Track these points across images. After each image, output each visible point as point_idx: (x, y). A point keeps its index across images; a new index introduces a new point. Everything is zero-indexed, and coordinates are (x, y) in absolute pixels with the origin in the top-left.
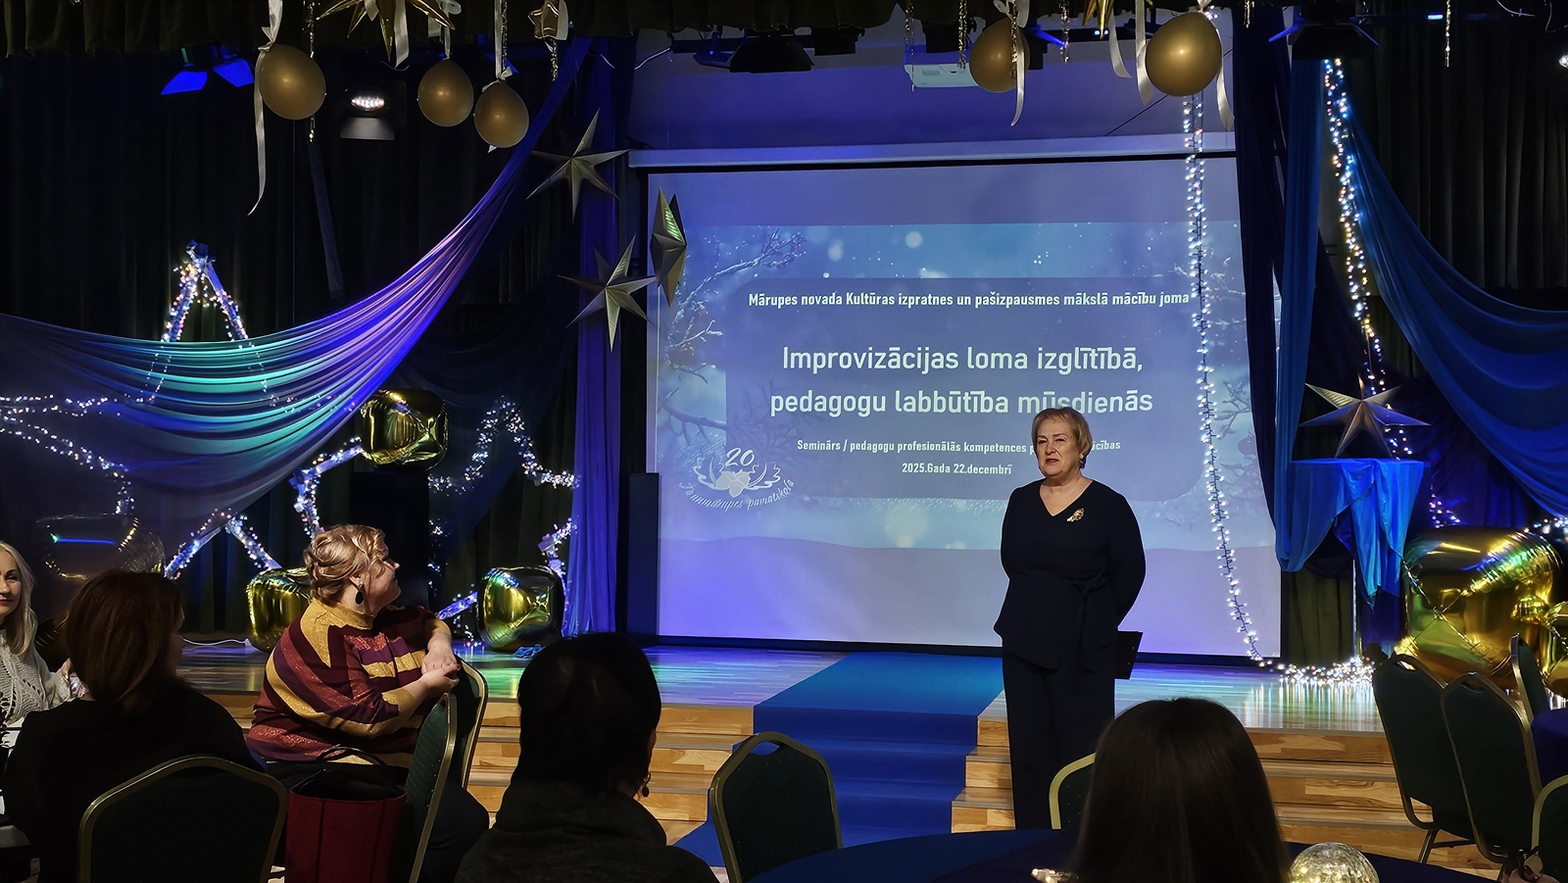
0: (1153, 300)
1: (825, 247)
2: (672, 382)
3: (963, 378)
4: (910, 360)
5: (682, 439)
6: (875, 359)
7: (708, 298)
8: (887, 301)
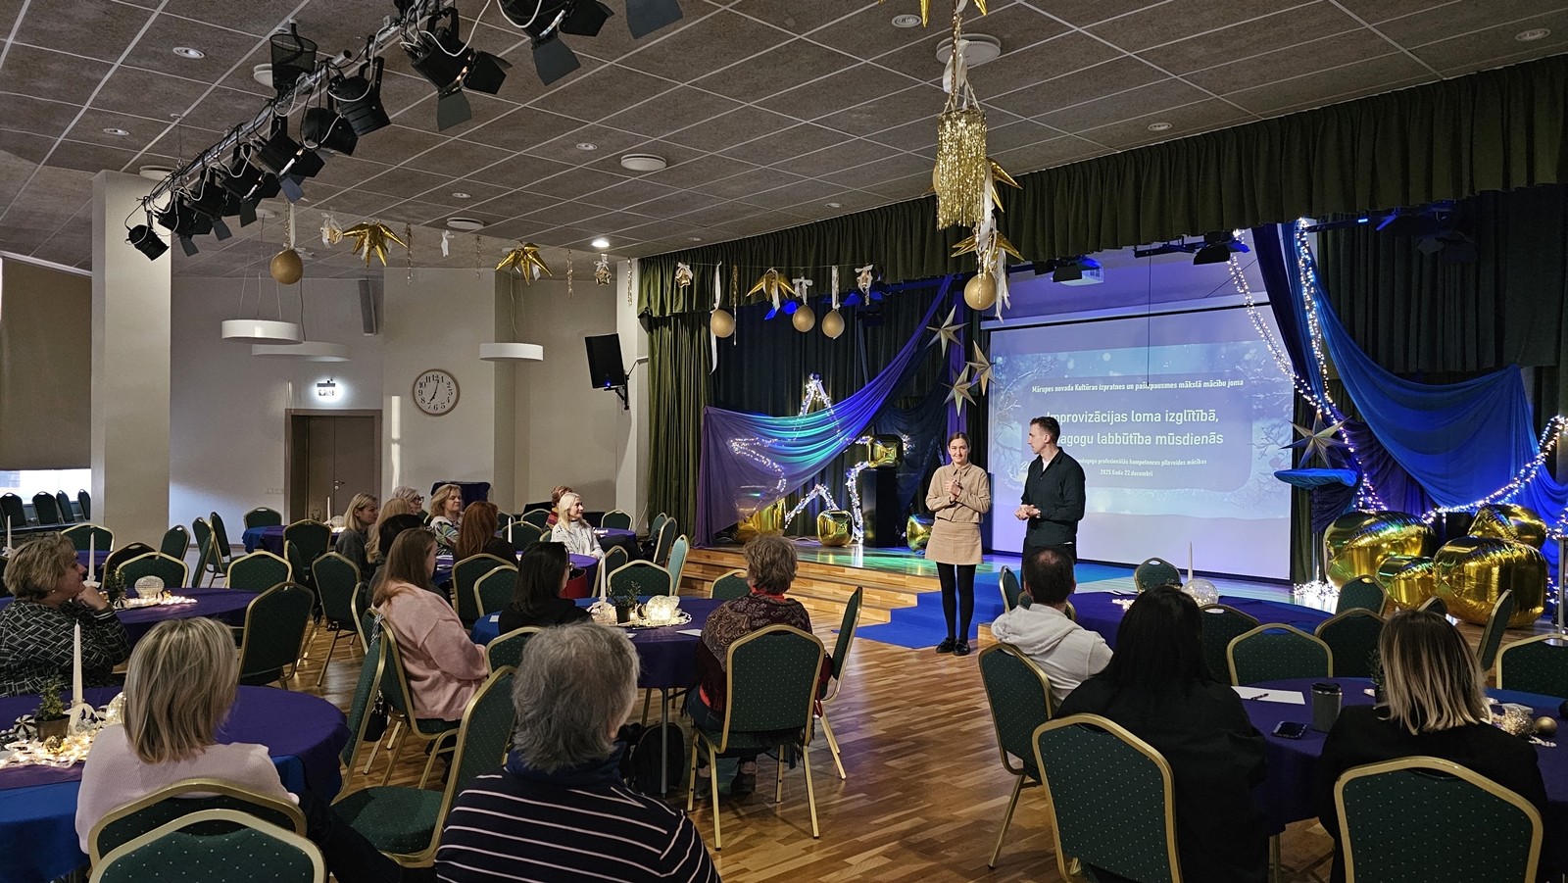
0: (1224, 384)
1: (1066, 362)
2: (999, 430)
3: (1130, 427)
4: (1105, 418)
5: (1003, 457)
6: (1088, 417)
7: (1015, 389)
8: (1094, 388)
